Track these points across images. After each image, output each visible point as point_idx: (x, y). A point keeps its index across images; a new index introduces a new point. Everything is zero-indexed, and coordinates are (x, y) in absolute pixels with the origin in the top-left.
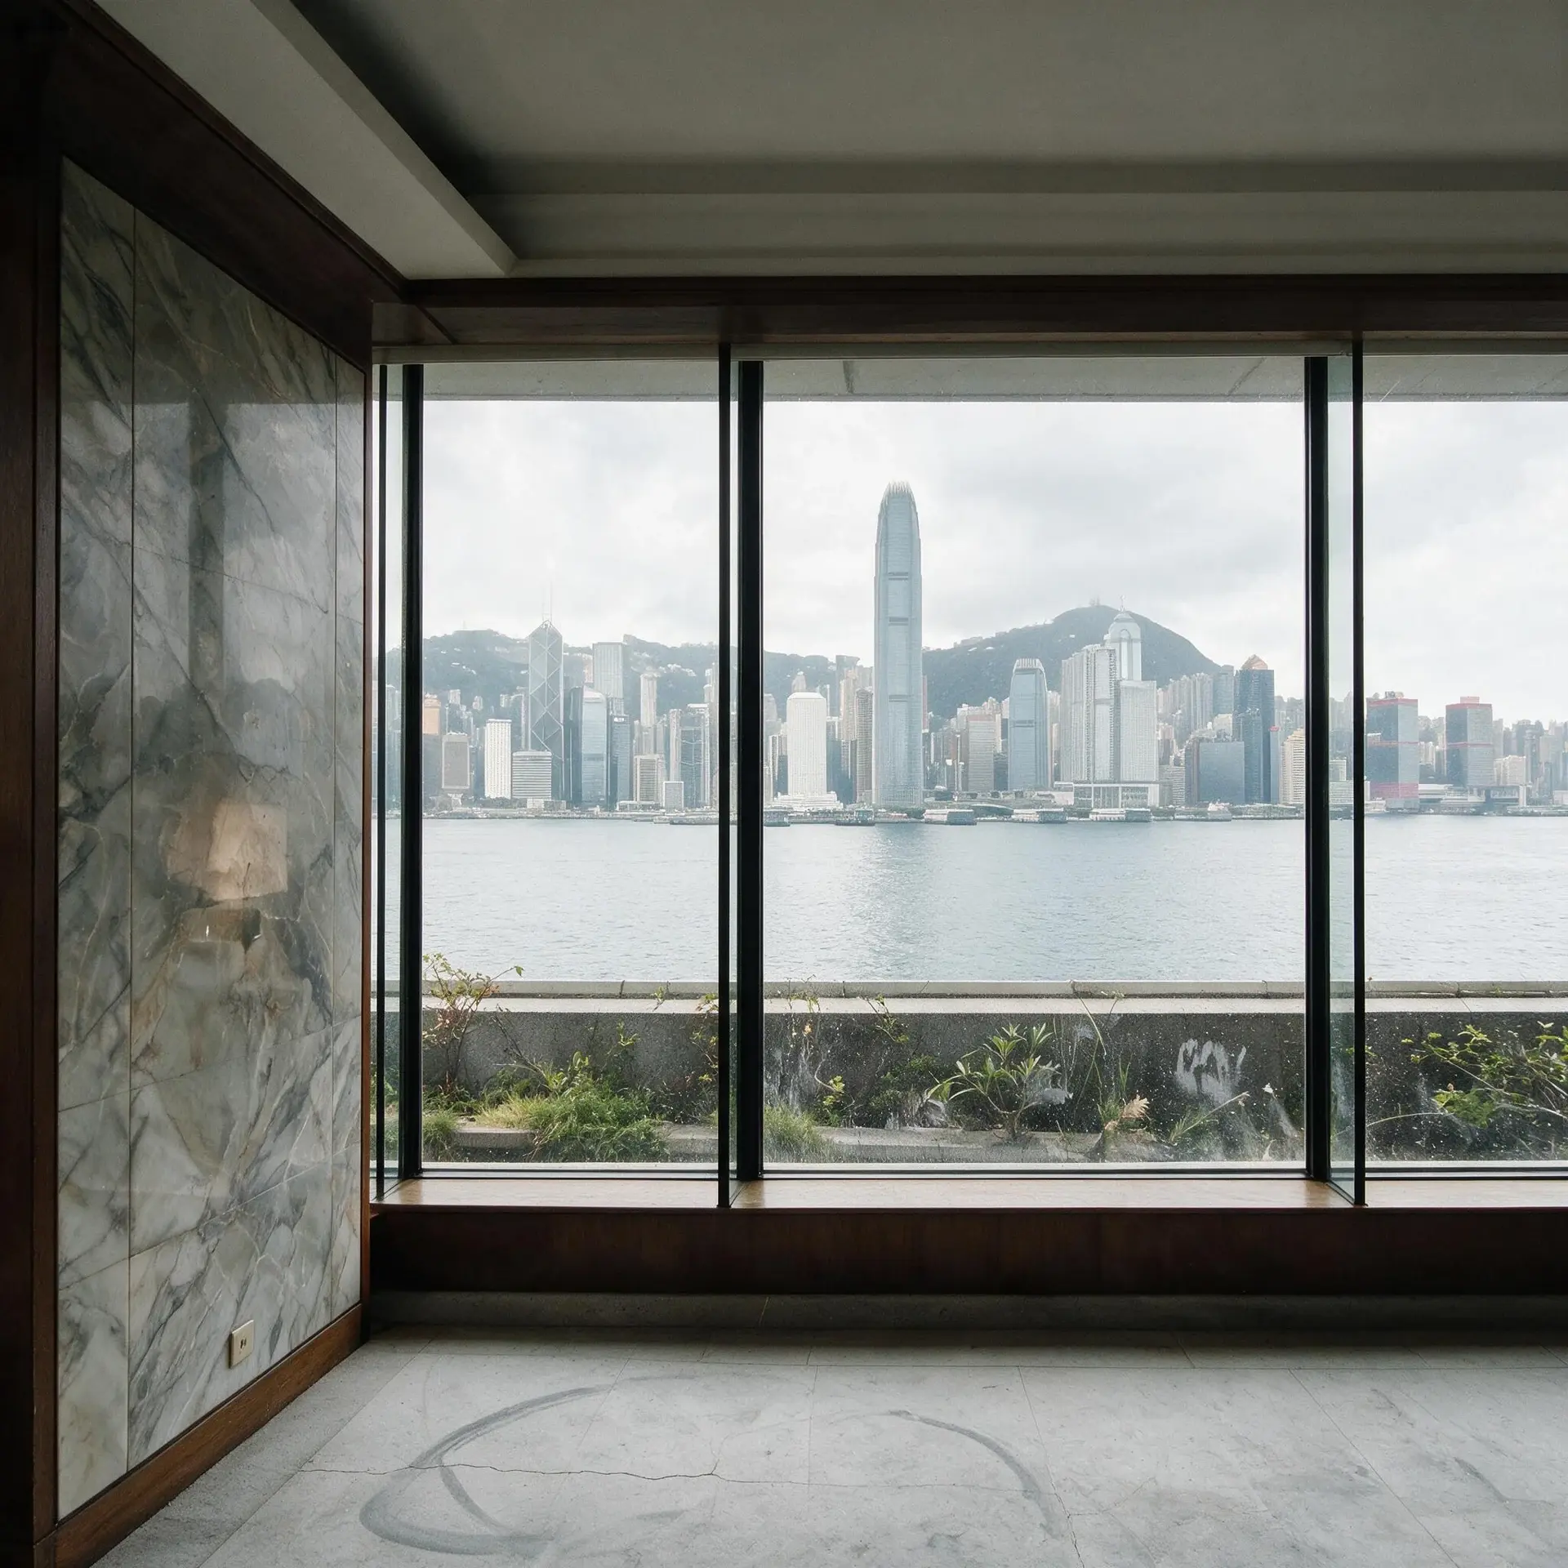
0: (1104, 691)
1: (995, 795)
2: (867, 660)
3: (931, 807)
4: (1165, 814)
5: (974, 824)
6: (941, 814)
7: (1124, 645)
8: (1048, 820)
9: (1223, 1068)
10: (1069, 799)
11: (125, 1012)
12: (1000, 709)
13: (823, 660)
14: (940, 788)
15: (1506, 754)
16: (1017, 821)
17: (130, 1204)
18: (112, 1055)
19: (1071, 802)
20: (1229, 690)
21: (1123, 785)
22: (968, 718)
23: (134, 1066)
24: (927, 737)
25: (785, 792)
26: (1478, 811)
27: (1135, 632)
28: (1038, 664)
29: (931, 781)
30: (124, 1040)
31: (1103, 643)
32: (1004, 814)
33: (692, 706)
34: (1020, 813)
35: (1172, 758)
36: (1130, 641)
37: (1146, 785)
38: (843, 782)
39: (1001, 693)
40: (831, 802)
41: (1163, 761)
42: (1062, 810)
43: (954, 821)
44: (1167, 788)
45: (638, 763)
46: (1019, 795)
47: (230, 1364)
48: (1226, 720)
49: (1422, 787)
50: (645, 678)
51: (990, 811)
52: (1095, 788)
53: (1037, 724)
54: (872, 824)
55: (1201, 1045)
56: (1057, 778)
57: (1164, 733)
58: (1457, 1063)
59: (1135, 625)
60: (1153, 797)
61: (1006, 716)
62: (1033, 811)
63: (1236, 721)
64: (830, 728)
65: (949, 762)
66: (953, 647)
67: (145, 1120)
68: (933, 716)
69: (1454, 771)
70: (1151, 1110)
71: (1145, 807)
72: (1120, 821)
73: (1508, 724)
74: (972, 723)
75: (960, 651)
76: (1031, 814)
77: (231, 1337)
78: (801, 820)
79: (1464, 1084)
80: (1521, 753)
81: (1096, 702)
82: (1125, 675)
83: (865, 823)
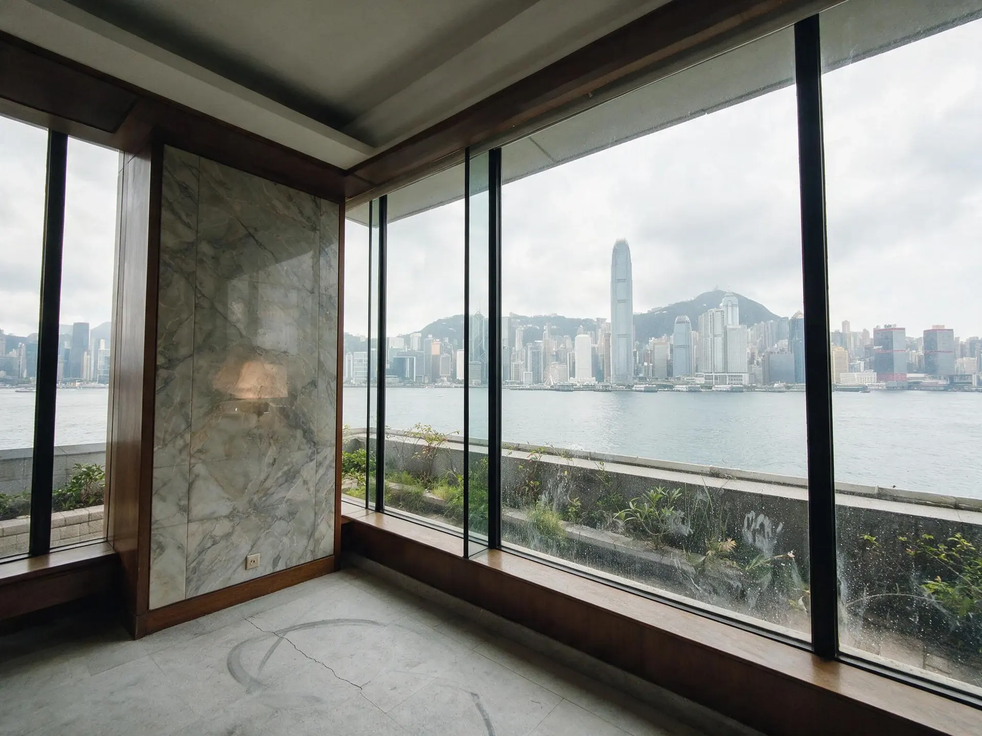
0: (719, 330)
1: (667, 379)
2: (609, 320)
3: (636, 384)
4: (751, 389)
5: (656, 391)
6: (642, 387)
7: (730, 308)
8: (691, 391)
9: (768, 533)
10: (702, 381)
11: (188, 437)
12: (669, 339)
13: (591, 321)
14: (641, 375)
15: (962, 357)
16: (677, 391)
17: (188, 504)
18: (180, 451)
19: (703, 382)
20: (787, 328)
21: (729, 374)
22: (654, 344)
23: (191, 456)
24: (635, 353)
25: (574, 377)
26: (946, 389)
27: (735, 301)
28: (687, 319)
29: (637, 372)
30: (186, 446)
31: (718, 307)
32: (671, 387)
33: (536, 341)
34: (678, 387)
35: (755, 361)
36: (733, 306)
37: (742, 374)
38: (599, 372)
39: (670, 331)
40: (592, 381)
41: (751, 362)
42: (699, 386)
43: (647, 391)
44: (752, 375)
45: (513, 366)
46: (678, 378)
47: (246, 569)
48: (785, 343)
49: (909, 375)
50: (518, 330)
51: (665, 386)
52: (715, 376)
53: (687, 347)
54: (609, 391)
55: (757, 516)
56: (697, 371)
57: (751, 349)
58: (943, 561)
59: (735, 298)
60: (746, 380)
61: (672, 343)
62: (684, 386)
63: (790, 343)
64: (593, 349)
65: (646, 364)
66: (647, 312)
67: (197, 476)
68: (638, 343)
69: (929, 365)
70: (736, 549)
71: (741, 384)
72: (728, 391)
73: (963, 339)
74: (656, 347)
75: (650, 314)
76: (684, 388)
77: (246, 559)
78: (579, 389)
79: (949, 578)
80: (972, 355)
81: (715, 336)
82: (730, 322)
83: (606, 391)
